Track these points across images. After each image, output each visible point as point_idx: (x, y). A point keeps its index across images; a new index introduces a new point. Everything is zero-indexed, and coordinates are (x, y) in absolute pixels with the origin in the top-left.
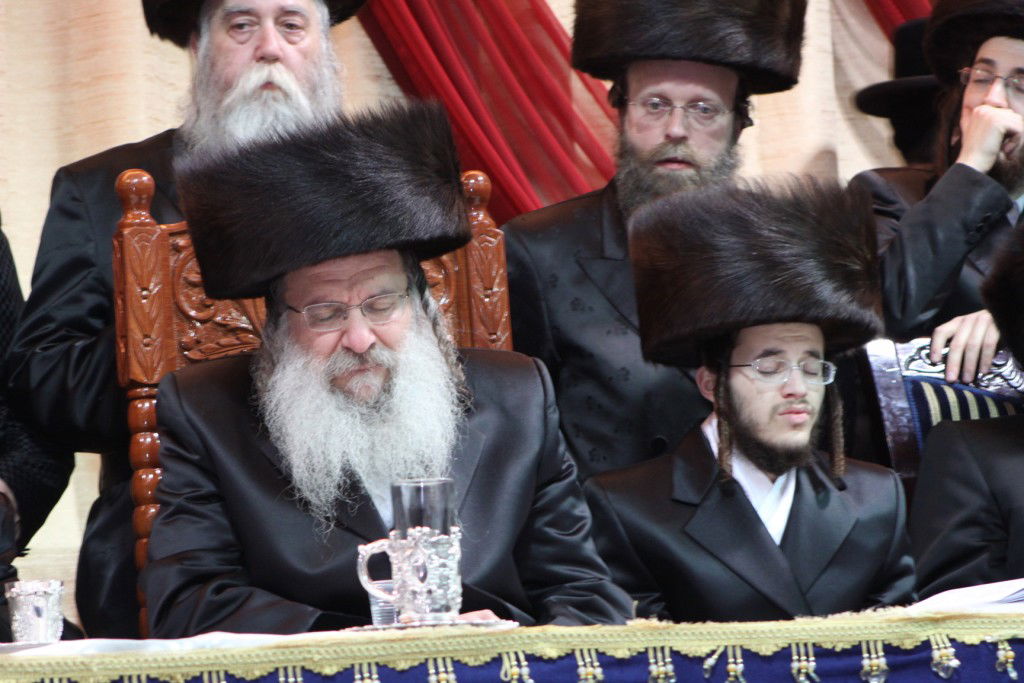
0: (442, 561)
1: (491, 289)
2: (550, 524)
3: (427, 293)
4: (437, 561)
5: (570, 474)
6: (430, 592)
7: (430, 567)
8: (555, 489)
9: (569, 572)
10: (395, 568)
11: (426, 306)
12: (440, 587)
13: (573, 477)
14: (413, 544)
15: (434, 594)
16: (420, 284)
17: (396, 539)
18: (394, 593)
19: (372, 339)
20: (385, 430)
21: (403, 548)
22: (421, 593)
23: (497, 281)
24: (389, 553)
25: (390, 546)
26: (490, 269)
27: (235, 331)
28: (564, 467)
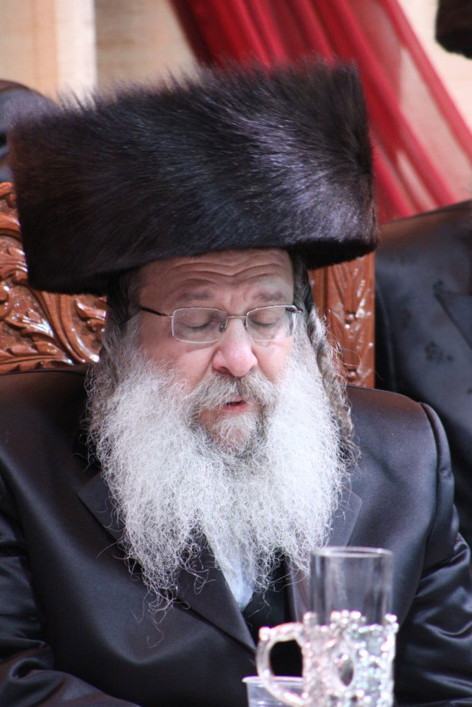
0: (373, 659)
1: (354, 313)
2: (434, 621)
3: (314, 312)
4: (366, 659)
5: (462, 558)
6: (354, 699)
7: (356, 666)
8: (444, 575)
9: (457, 686)
10: (307, 663)
11: (311, 329)
12: (368, 693)
13: (466, 561)
14: (336, 634)
15: (360, 703)
16: (307, 300)
17: (312, 625)
18: (305, 695)
19: (253, 361)
20: (253, 483)
21: (322, 638)
22: (343, 699)
23: (362, 303)
24: (301, 642)
25: (303, 634)
26: (354, 288)
27: (32, 336)
28: (456, 548)
